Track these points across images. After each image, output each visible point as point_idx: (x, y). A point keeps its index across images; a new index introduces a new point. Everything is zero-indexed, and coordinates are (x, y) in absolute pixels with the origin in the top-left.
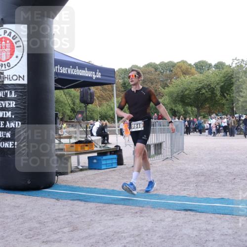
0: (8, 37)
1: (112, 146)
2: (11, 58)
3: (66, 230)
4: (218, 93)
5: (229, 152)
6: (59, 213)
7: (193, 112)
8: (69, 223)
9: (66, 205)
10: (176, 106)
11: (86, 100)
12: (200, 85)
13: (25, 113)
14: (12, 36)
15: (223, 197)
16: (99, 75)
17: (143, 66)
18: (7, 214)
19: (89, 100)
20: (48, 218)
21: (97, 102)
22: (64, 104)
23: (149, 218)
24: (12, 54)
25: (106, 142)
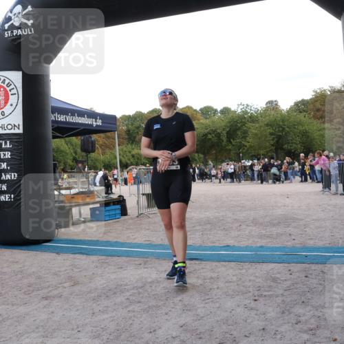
0: (2, 84)
1: (114, 196)
2: (5, 106)
3: (66, 285)
4: (224, 139)
5: (235, 199)
6: (60, 267)
7: (199, 158)
8: (70, 278)
9: (67, 259)
11: (88, 148)
12: (208, 131)
13: (21, 164)
14: (6, 82)
15: (229, 244)
16: (99, 123)
17: (148, 113)
18: (5, 270)
19: (91, 148)
20: (48, 274)
21: (99, 151)
22: (66, 153)
23: (153, 269)
24: (6, 103)
25: (110, 192)
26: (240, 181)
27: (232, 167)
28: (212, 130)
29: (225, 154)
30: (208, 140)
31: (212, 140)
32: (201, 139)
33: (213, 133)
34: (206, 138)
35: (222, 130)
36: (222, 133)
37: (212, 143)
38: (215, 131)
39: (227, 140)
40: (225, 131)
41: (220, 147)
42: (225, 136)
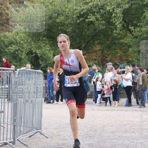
4: (118, 23)
5: (128, 135)
10: (39, 47)
12: (85, 7)
26: (143, 105)
28: (97, 5)
29: (120, 53)
30: (89, 25)
31: (95, 24)
32: (75, 23)
33: (97, 12)
34: (84, 20)
35: (115, 6)
36: (115, 11)
37: (94, 30)
38: (103, 9)
39: (123, 26)
40: (119, 9)
41: (109, 38)
42: (119, 18)
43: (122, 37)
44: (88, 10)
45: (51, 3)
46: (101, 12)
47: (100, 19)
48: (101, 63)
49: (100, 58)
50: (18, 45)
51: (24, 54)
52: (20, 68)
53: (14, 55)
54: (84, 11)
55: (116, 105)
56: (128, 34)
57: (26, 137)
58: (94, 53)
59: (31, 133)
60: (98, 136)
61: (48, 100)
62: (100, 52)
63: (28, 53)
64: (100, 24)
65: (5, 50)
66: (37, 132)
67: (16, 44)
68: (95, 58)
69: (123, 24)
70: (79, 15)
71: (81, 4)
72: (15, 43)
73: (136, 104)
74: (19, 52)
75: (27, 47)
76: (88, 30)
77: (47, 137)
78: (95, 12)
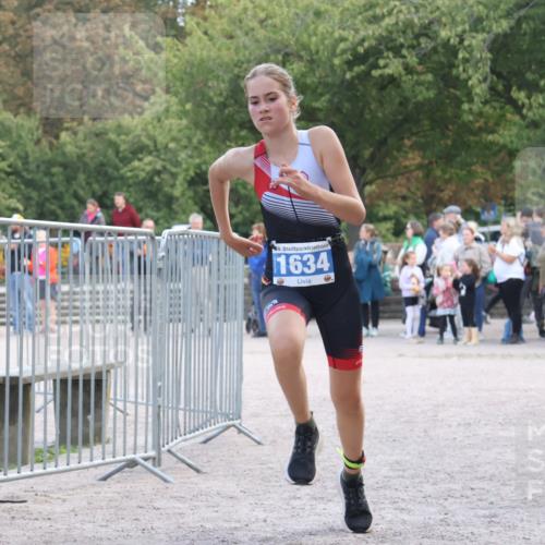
27: (515, 247)
28: (409, 24)
29: (482, 174)
30: (382, 88)
31: (403, 84)
32: (338, 82)
33: (409, 47)
34: (367, 74)
35: (467, 27)
36: (466, 43)
37: (401, 104)
38: (427, 35)
39: (492, 89)
40: (480, 37)
41: (447, 128)
42: (480, 65)
43: (491, 124)
44: (380, 39)
45: (262, 22)
46: (423, 45)
47: (420, 68)
48: (423, 209)
49: (419, 194)
50: (162, 157)
51: (181, 185)
52: (169, 228)
53: (149, 188)
54: (366, 44)
55: (474, 340)
56: (509, 116)
57: (192, 441)
58: (400, 178)
59: (210, 430)
60: (419, 437)
61: (257, 326)
62: (420, 174)
63: (192, 178)
64: (418, 83)
65: (122, 171)
66: (228, 427)
67: (155, 153)
68: (404, 191)
69: (492, 82)
70: (351, 58)
71: (357, 22)
72: (152, 148)
73: (537, 335)
74: (164, 176)
75: (190, 160)
76: (381, 103)
77: (259, 443)
78: (402, 46)
